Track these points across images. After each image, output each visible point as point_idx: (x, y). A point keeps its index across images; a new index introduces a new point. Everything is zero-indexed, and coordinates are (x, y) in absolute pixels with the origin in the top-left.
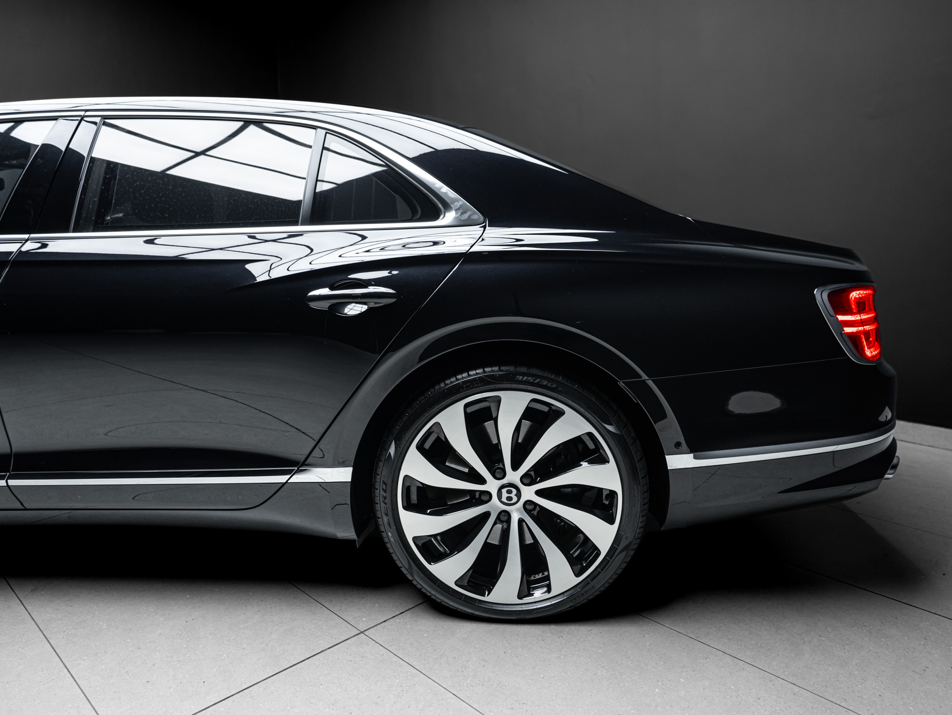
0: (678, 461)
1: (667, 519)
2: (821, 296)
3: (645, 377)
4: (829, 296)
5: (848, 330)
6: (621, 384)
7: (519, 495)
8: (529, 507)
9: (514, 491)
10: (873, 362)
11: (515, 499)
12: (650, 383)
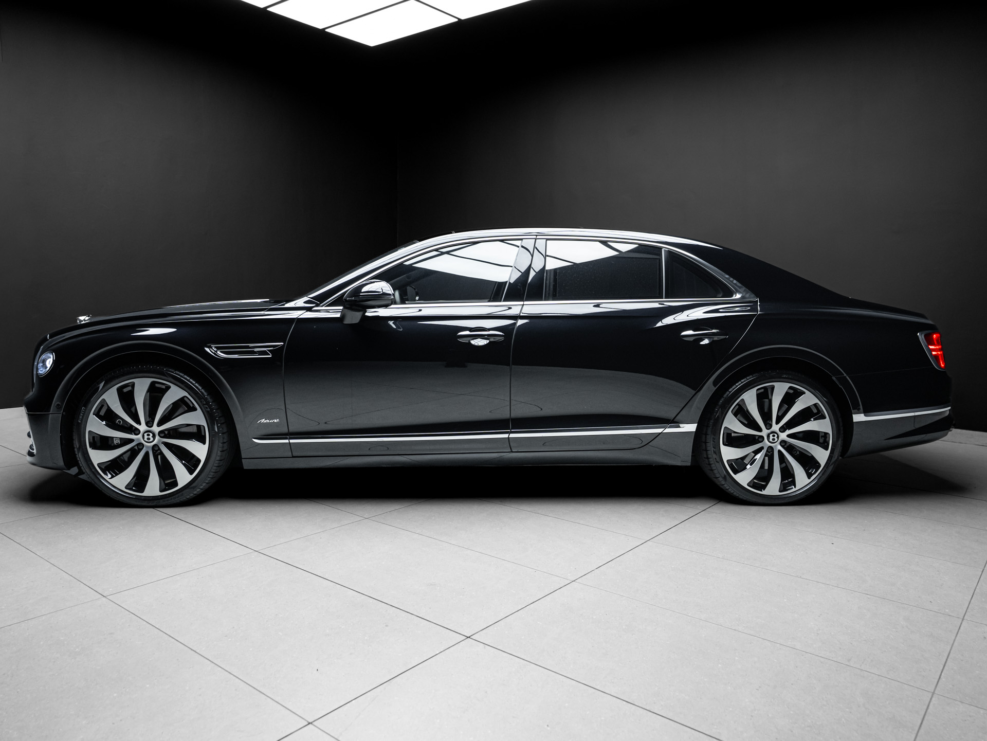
0: (858, 418)
1: (850, 448)
2: (920, 336)
3: (845, 375)
4: (925, 336)
5: (934, 353)
6: (834, 378)
7: (778, 437)
8: (783, 444)
9: (776, 435)
10: (944, 369)
11: (776, 440)
12: (847, 377)
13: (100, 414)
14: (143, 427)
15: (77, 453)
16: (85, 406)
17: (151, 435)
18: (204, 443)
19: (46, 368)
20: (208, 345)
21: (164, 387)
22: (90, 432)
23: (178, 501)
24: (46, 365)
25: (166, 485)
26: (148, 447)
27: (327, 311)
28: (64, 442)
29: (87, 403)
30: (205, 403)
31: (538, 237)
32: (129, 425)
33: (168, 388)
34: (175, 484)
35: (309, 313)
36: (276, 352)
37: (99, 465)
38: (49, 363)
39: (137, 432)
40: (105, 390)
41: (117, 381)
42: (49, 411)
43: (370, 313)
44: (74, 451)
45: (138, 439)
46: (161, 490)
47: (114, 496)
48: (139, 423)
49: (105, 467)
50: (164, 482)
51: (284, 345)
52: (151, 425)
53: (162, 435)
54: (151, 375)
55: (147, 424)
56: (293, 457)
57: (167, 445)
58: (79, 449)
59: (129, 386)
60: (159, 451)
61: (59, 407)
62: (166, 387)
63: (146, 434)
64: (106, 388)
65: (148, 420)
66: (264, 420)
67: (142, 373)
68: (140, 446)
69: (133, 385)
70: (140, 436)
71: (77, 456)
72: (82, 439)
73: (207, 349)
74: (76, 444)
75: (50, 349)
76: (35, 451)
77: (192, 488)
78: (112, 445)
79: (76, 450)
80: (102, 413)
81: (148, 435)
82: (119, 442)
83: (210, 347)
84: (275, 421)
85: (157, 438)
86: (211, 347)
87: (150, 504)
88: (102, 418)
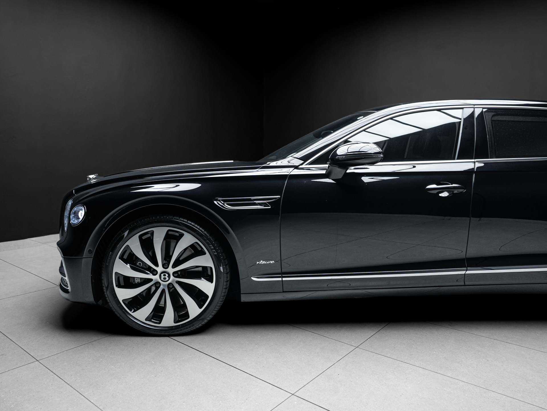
13: (124, 257)
14: (160, 269)
15: (105, 291)
16: (112, 251)
17: (167, 275)
18: (212, 282)
19: (79, 218)
20: (216, 198)
21: (177, 234)
22: (116, 273)
23: (190, 330)
24: (78, 216)
25: (179, 316)
26: (164, 285)
27: (309, 169)
28: (93, 281)
29: (114, 249)
30: (213, 248)
31: (475, 106)
32: (148, 267)
33: (182, 235)
34: (187, 315)
35: (296, 170)
36: (274, 204)
37: (123, 301)
38: (81, 214)
39: (155, 273)
40: (129, 238)
41: (139, 229)
42: (83, 256)
43: (351, 170)
44: (102, 290)
45: (156, 280)
46: (175, 322)
47: (137, 327)
48: (157, 265)
49: (128, 303)
50: (177, 314)
51: (281, 197)
52: (167, 267)
53: (176, 275)
54: (167, 224)
55: (164, 266)
56: (283, 292)
57: (180, 284)
58: (107, 288)
59: (149, 233)
60: (173, 289)
61: (90, 252)
62: (179, 234)
63: (162, 275)
64: (130, 236)
65: (165, 262)
66: (262, 261)
67: (160, 223)
68: (157, 285)
69: (152, 233)
70: (157, 277)
71: (105, 293)
72: (110, 280)
73: (215, 202)
74: (105, 283)
75: (81, 202)
76: (69, 288)
77: (201, 320)
78: (134, 283)
79: (104, 288)
80: (125, 257)
81: (165, 275)
82: (139, 281)
83: (217, 200)
84: (271, 262)
85: (172, 277)
86: (219, 200)
87: (167, 334)
88: (126, 261)
